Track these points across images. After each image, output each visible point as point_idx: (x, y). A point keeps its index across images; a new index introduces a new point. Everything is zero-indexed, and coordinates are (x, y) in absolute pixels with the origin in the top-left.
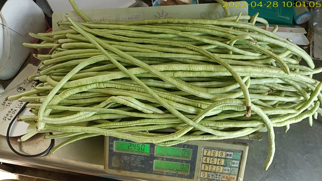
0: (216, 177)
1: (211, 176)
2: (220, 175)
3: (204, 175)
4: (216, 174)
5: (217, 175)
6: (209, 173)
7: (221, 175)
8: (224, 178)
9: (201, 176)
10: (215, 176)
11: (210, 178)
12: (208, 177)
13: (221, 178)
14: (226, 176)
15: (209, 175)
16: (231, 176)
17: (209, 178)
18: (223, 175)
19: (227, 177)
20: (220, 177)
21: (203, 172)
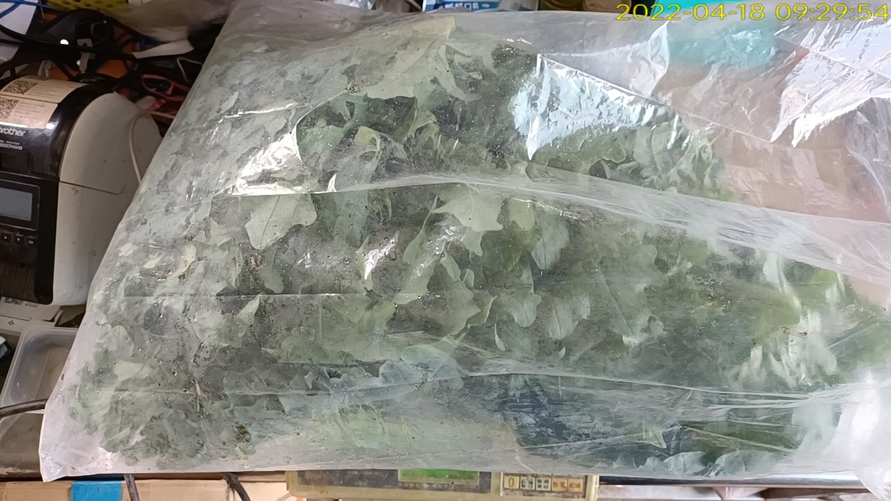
0: (540, 486)
1: (527, 484)
2: (547, 482)
3: (513, 484)
4: (537, 479)
5: (540, 481)
6: (522, 478)
7: (550, 480)
8: (557, 486)
9: (507, 486)
10: (538, 484)
11: (527, 488)
12: (521, 487)
13: (549, 487)
14: (559, 481)
15: (522, 482)
16: (571, 481)
17: (524, 488)
18: (555, 480)
19: (562, 484)
20: (546, 484)
21: (510, 476)
